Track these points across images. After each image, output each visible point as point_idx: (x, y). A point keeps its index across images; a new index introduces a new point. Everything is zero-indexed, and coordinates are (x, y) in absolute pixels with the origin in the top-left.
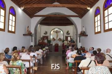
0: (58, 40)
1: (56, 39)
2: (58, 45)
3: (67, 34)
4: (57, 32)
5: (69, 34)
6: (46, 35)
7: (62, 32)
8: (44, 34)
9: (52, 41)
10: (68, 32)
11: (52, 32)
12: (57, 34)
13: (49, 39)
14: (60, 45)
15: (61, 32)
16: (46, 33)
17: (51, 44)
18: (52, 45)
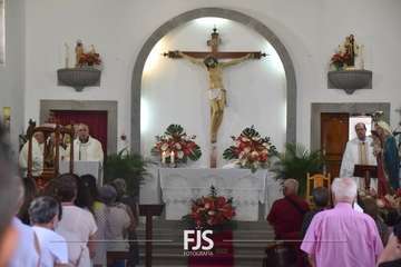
0: (231, 154)
1: (202, 141)
2: (232, 211)
3: (333, 83)
4: (213, 58)
5: (363, 81)
6: (89, 96)
7: (273, 62)
8: (65, 78)
9: (151, 170)
10: (345, 58)
11: (155, 62)
12: (216, 81)
13: (122, 148)
14: (247, 212)
15: (258, 55)
16: (86, 69)
17: (147, 196)
18: (159, 209)
